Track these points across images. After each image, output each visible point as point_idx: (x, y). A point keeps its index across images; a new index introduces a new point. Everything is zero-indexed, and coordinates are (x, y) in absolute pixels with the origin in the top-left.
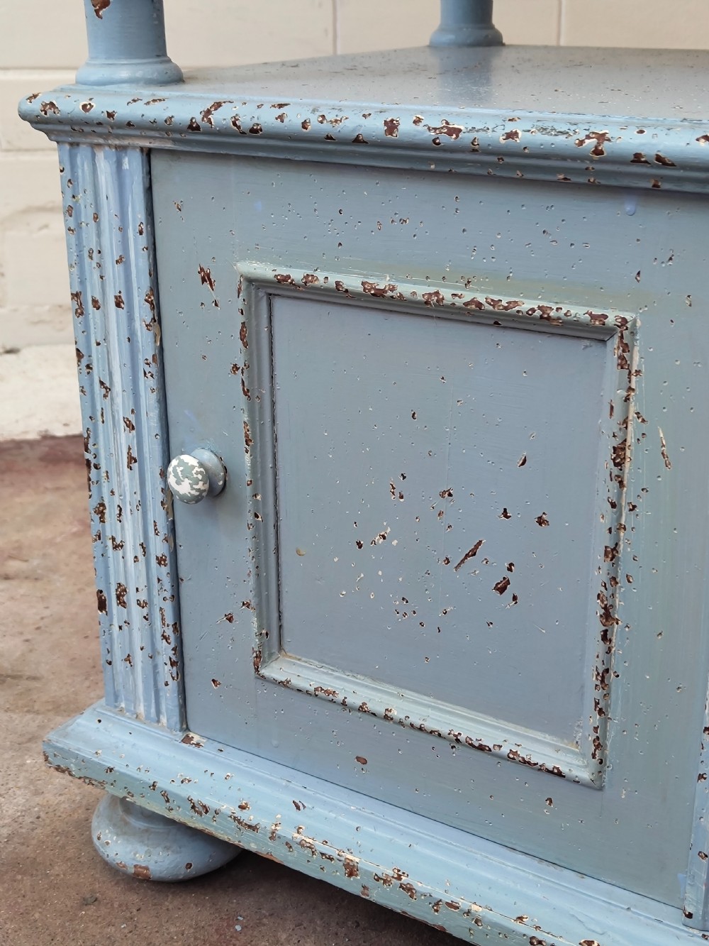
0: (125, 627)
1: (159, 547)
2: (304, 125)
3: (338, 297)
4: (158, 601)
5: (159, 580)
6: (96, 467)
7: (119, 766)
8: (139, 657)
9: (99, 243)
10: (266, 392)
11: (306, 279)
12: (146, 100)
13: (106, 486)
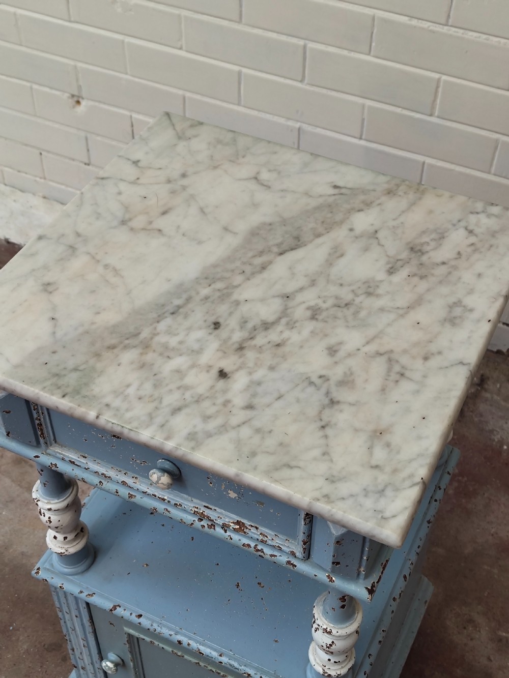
6: (70, 641)
10: (137, 651)
11: (151, 642)
12: (86, 593)
13: (75, 646)
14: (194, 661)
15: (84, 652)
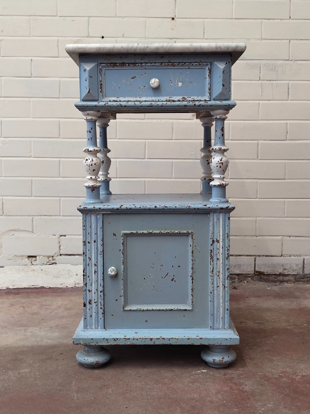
0: (91, 309)
1: (101, 289)
2: (140, 208)
3: (143, 235)
4: (100, 301)
5: (100, 296)
6: (86, 275)
7: (94, 337)
8: (94, 315)
9: (91, 231)
10: (126, 254)
11: (136, 232)
12: (106, 206)
13: (88, 279)
14: (158, 232)
15: (94, 280)
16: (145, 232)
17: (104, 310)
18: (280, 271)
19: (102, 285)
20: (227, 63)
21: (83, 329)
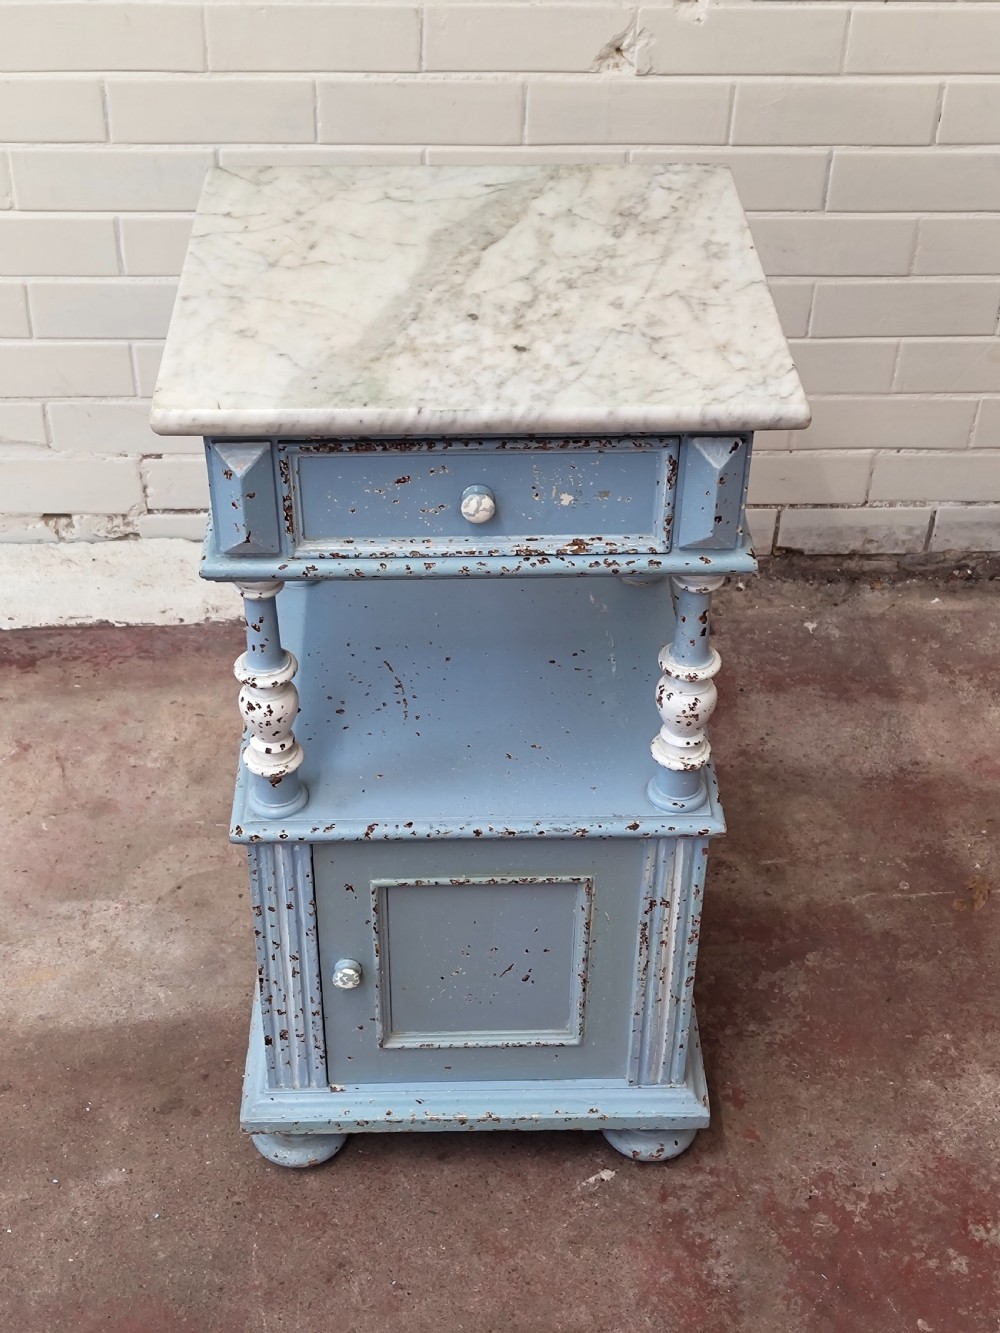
0: (287, 1049)
1: (313, 1007)
2: (428, 836)
5: (313, 1022)
6: (268, 981)
7: (301, 1120)
8: (296, 1061)
9: (276, 884)
10: (385, 928)
11: (417, 882)
12: (322, 830)
13: (274, 988)
14: (485, 880)
15: (291, 989)
16: (445, 880)
17: (325, 1051)
18: (855, 544)
19: (317, 1000)
20: (736, 444)
21: (267, 1086)
